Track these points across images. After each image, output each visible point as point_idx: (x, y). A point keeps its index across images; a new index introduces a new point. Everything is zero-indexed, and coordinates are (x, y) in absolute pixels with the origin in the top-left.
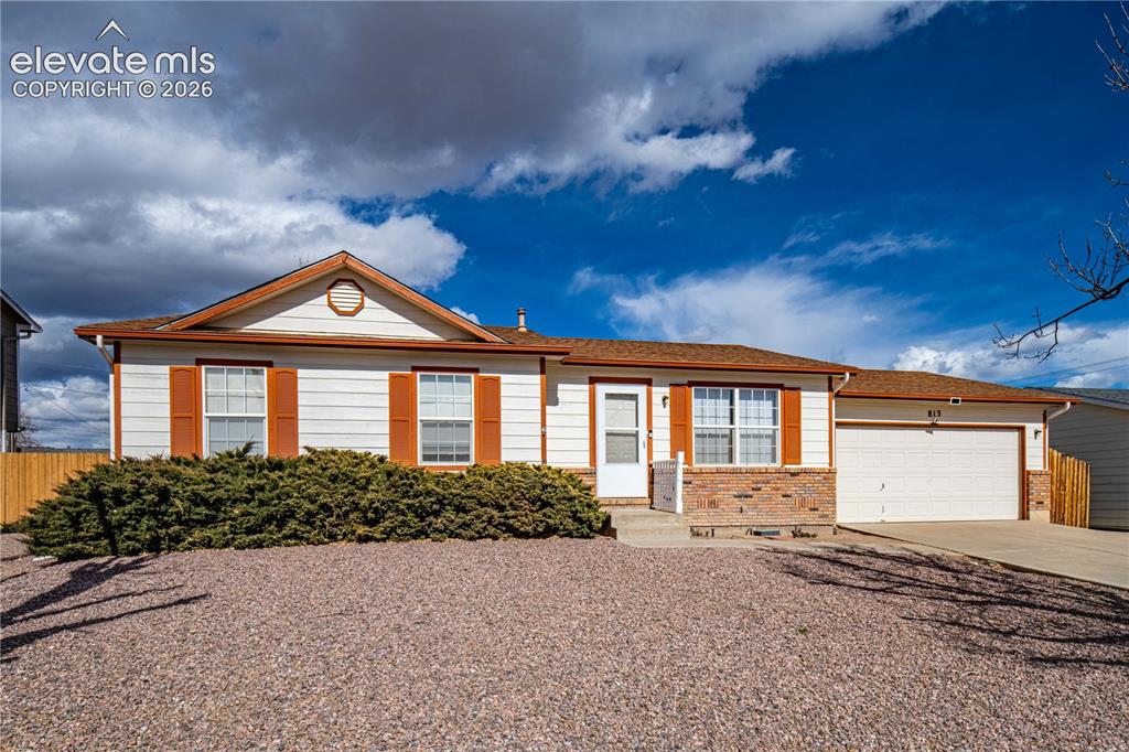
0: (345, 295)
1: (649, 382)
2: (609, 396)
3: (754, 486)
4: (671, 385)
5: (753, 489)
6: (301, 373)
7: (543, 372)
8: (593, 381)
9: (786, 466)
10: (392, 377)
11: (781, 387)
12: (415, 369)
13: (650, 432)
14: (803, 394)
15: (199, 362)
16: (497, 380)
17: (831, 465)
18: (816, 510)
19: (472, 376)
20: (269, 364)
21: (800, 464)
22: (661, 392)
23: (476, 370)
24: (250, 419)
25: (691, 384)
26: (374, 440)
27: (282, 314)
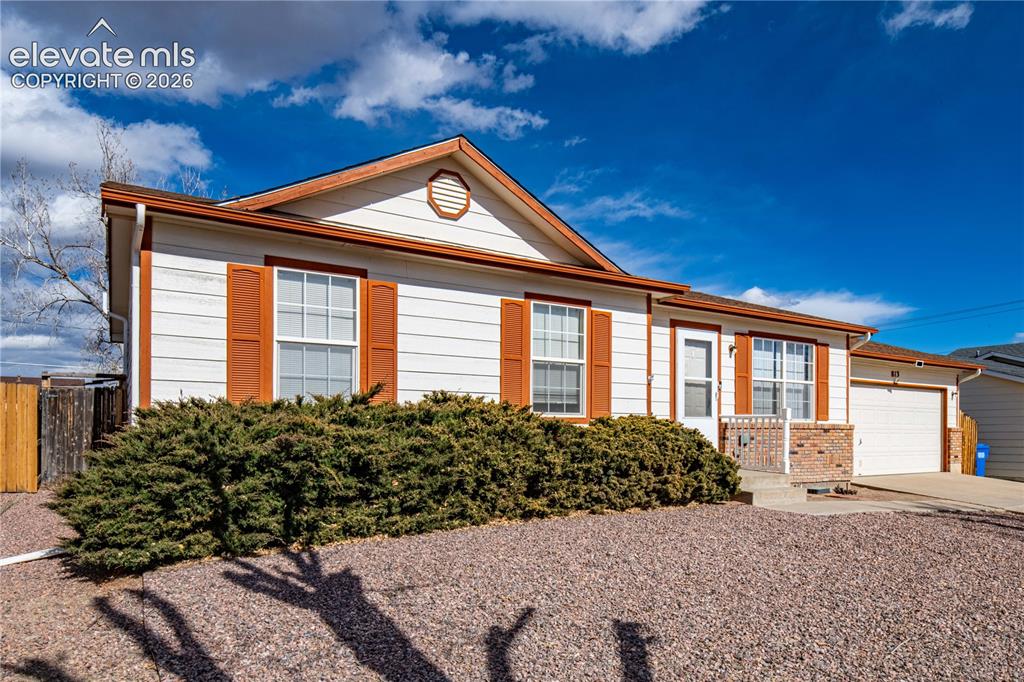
0: (448, 190)
1: (717, 329)
2: (689, 342)
3: (798, 442)
4: (736, 334)
5: (798, 446)
6: (403, 289)
7: (649, 311)
8: (674, 324)
9: (819, 422)
10: (505, 304)
11: (814, 341)
12: (528, 296)
13: (720, 383)
14: (831, 350)
15: (270, 261)
16: (608, 317)
17: (848, 421)
18: (840, 466)
19: (585, 309)
20: (363, 274)
21: (827, 419)
22: (729, 340)
23: (588, 303)
24: (336, 348)
25: (752, 334)
26: (483, 383)
27: (372, 206)
